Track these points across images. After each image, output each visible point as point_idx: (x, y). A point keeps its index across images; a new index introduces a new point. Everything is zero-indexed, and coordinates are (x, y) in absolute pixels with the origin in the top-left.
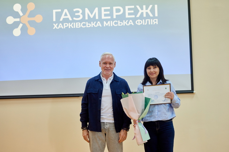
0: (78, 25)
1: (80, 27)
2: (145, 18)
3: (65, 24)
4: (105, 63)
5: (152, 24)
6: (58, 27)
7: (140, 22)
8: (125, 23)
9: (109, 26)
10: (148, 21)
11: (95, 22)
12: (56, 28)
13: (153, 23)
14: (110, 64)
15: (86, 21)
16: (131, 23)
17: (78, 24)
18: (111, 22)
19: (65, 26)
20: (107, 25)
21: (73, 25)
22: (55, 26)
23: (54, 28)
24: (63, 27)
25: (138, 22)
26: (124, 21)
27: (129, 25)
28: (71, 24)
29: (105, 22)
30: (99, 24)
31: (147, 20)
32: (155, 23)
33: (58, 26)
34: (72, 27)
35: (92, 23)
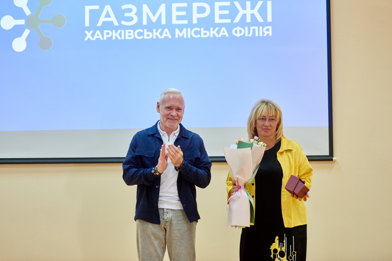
0: (130, 34)
1: (132, 37)
2: (249, 25)
3: (105, 32)
4: (170, 108)
5: (261, 35)
6: (93, 37)
7: (241, 32)
8: (213, 32)
9: (185, 37)
10: (254, 30)
11: (160, 30)
12: (89, 38)
13: (263, 33)
14: (178, 109)
15: (143, 27)
16: (224, 32)
17: (130, 32)
18: (189, 29)
19: (106, 36)
20: (181, 35)
21: (120, 35)
22: (89, 35)
23: (86, 39)
24: (103, 37)
25: (236, 32)
26: (211, 29)
27: (220, 36)
28: (116, 33)
29: (177, 31)
30: (167, 33)
31: (252, 28)
32: (266, 33)
33: (93, 35)
34: (119, 38)
35: (154, 30)
